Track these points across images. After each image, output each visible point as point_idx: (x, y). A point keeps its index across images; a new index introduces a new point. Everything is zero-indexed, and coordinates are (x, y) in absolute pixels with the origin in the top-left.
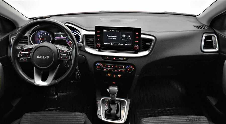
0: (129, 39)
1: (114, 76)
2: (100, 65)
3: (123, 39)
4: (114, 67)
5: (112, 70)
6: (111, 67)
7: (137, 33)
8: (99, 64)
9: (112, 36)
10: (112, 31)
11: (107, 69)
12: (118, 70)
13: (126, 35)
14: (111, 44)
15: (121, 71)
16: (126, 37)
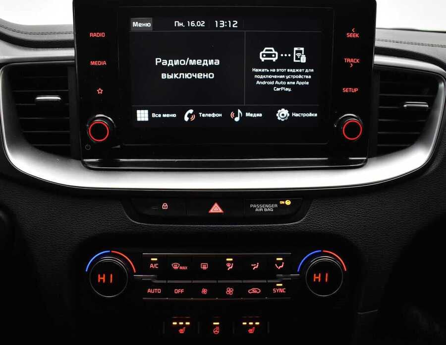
0: (303, 78)
1: (216, 331)
2: (119, 262)
3: (262, 78)
4: (218, 268)
5: (204, 291)
6: (194, 272)
7: (353, 35)
8: (107, 259)
9: (192, 62)
10: (193, 24)
11: (168, 290)
12: (241, 290)
13: (285, 47)
14: (186, 119)
15: (267, 289)
16: (282, 63)
